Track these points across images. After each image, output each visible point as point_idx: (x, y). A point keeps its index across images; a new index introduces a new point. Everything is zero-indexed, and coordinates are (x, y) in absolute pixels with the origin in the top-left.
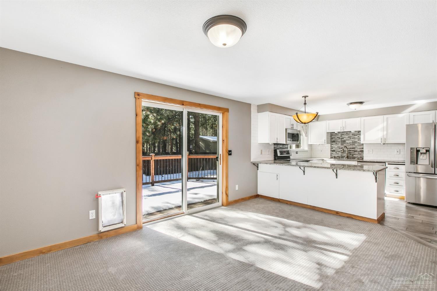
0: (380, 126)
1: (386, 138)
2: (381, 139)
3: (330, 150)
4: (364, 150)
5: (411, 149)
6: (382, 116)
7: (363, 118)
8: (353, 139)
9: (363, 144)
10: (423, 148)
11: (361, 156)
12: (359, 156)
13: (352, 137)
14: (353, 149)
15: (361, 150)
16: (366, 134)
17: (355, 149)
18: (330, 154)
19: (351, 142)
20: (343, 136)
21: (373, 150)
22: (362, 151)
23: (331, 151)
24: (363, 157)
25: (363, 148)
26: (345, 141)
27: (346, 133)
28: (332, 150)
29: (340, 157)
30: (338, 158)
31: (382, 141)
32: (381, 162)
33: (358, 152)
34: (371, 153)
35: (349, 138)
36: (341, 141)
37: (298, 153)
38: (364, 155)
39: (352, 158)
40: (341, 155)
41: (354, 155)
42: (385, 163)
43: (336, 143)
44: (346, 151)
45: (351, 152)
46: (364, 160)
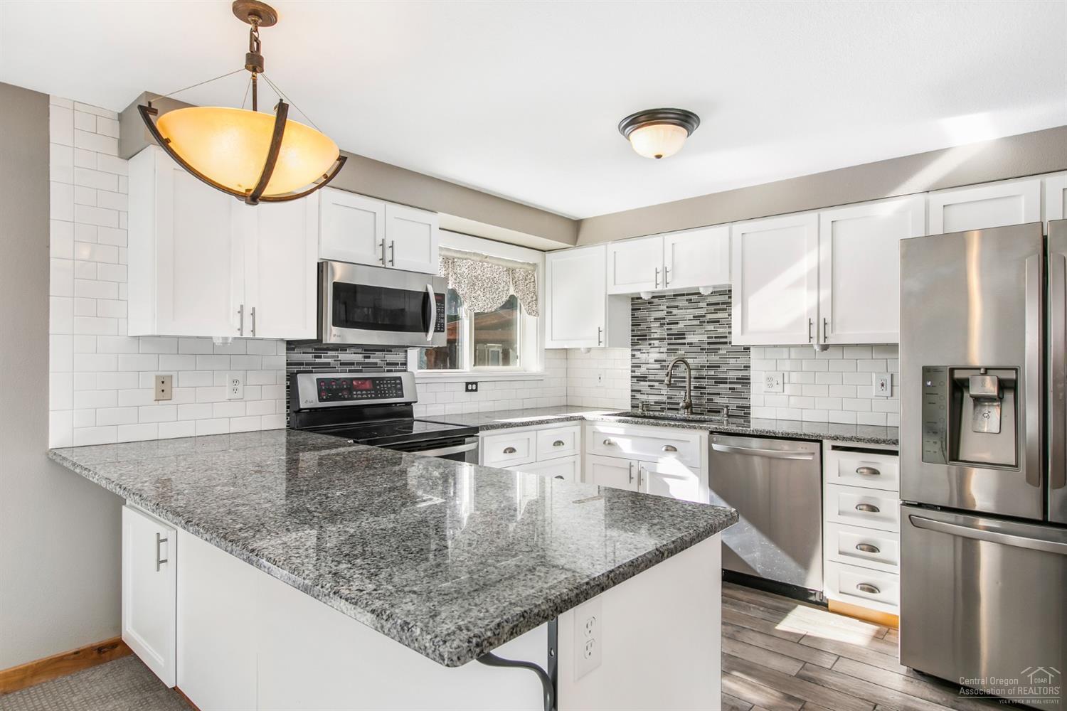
0: (807, 263)
1: (829, 321)
2: (810, 324)
3: (629, 374)
4: (753, 374)
5: (928, 372)
6: (812, 216)
7: (739, 228)
8: (711, 327)
9: (747, 348)
10: (986, 369)
11: (741, 403)
12: (733, 404)
13: (709, 316)
14: (712, 373)
15: (741, 374)
16: (753, 302)
17: (720, 370)
18: (629, 393)
19: (704, 337)
20: (675, 311)
21: (786, 374)
22: (745, 381)
23: (632, 377)
24: (749, 407)
25: (747, 367)
26: (681, 335)
27: (686, 297)
28: (636, 374)
29: (663, 406)
30: (658, 408)
31: (814, 334)
32: (803, 437)
33: (730, 383)
34: (780, 388)
35: (697, 322)
36: (668, 335)
37: (476, 390)
38: (752, 396)
39: (708, 411)
40: (668, 398)
41: (716, 399)
42: (821, 442)
43: (650, 344)
44: (685, 381)
45: (705, 382)
46: (751, 420)
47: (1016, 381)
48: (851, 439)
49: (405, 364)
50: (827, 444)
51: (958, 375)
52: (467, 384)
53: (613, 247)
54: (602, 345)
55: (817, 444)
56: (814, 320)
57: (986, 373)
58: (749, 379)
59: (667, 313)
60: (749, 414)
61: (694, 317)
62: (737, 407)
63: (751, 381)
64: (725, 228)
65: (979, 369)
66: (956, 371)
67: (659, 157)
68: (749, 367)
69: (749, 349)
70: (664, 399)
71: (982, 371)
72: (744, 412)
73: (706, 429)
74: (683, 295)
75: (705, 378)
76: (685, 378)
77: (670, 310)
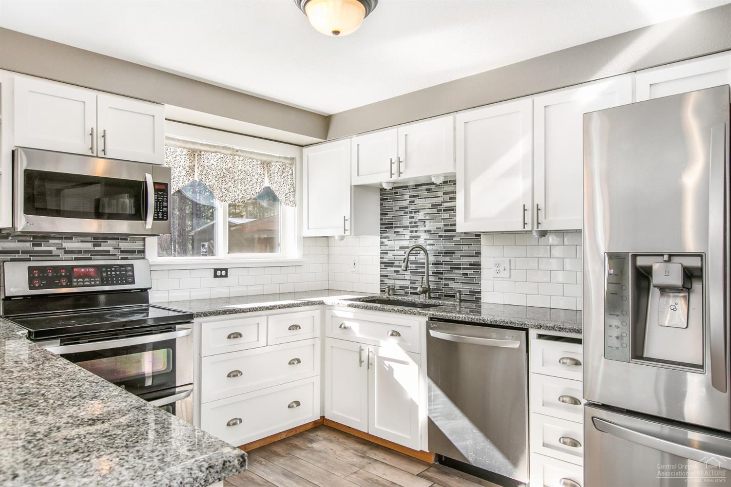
1: (541, 206)
2: (525, 210)
3: (379, 260)
4: (483, 260)
6: (527, 101)
7: (461, 118)
8: (446, 215)
9: (478, 235)
10: (670, 256)
11: (473, 288)
12: (467, 288)
13: (445, 205)
14: (447, 259)
15: (472, 260)
16: (476, 187)
17: (455, 256)
18: (378, 278)
19: (441, 225)
20: (417, 201)
21: (513, 260)
22: (477, 266)
23: (381, 263)
24: (480, 293)
25: (478, 254)
27: (425, 187)
28: (384, 260)
29: (407, 290)
30: (403, 292)
31: (528, 220)
32: (509, 324)
33: (464, 269)
34: (506, 274)
35: (435, 211)
36: (411, 223)
37: (226, 276)
38: (483, 282)
39: (445, 296)
40: (411, 283)
41: (452, 285)
42: (527, 330)
43: (395, 232)
44: (424, 267)
45: (441, 268)
46: (482, 304)
47: (701, 269)
48: (553, 328)
49: (143, 252)
50: (533, 333)
51: (641, 262)
52: (216, 270)
53: (356, 140)
54: (347, 233)
55: (524, 333)
56: (529, 206)
57: (669, 261)
58: (480, 265)
59: (410, 202)
60: (480, 298)
61: (432, 205)
62: (470, 292)
63: (482, 267)
64: (450, 118)
65: (662, 255)
66: (638, 258)
67: (336, 33)
68: (480, 253)
69: (479, 235)
70: (407, 283)
71: (666, 258)
72: (475, 297)
73: (425, 315)
74: (423, 185)
75: (442, 264)
76: (424, 264)
77: (412, 199)
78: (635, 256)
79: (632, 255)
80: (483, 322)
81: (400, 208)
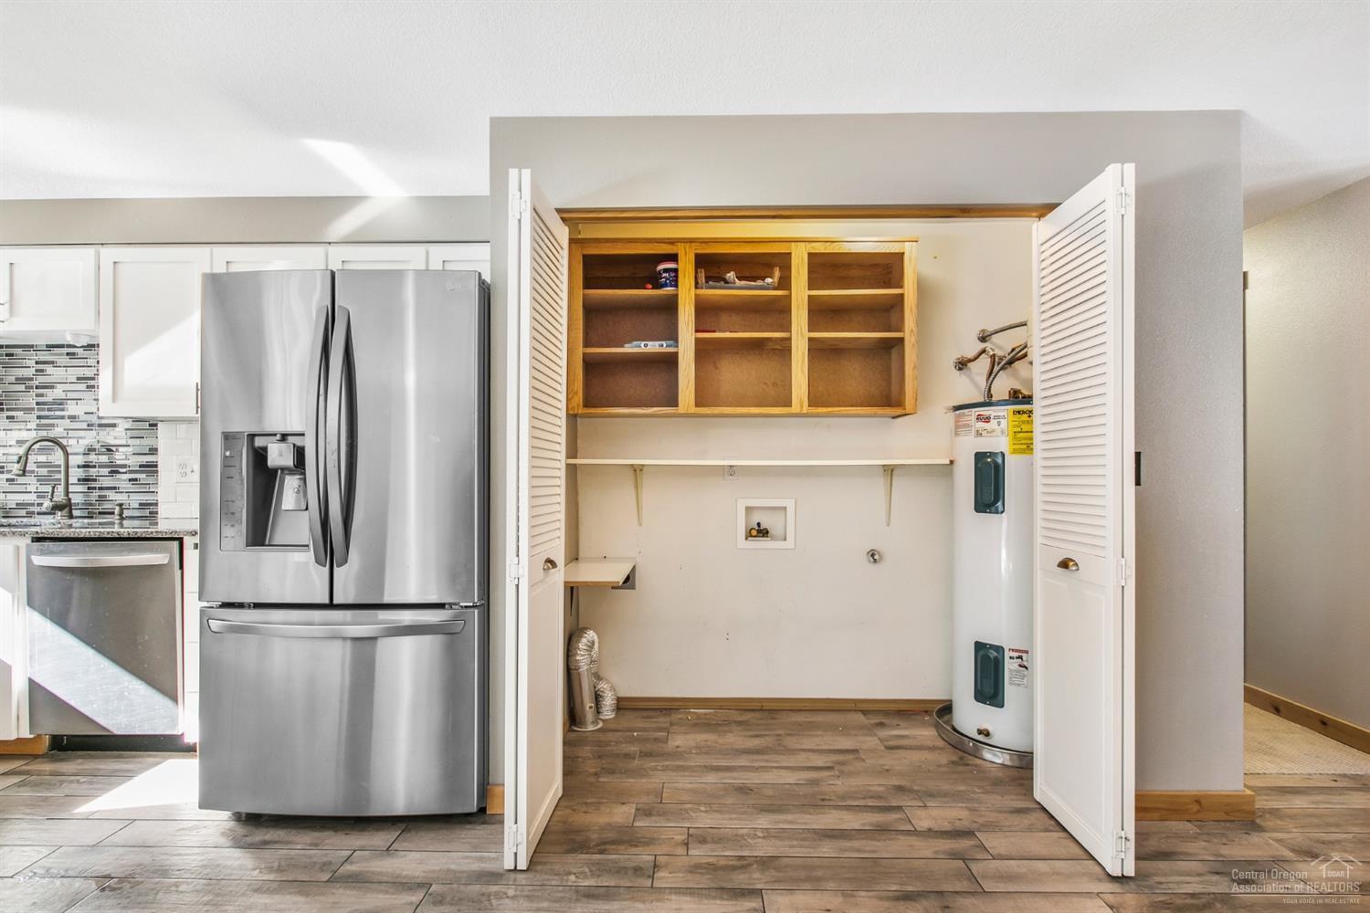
2: (198, 390)
4: (161, 459)
5: (228, 437)
7: (109, 254)
9: (153, 424)
11: (145, 498)
12: (132, 500)
14: (105, 458)
15: (145, 459)
17: (115, 454)
20: (49, 369)
22: (151, 468)
24: (156, 504)
25: (153, 451)
26: (58, 405)
27: (66, 350)
30: (23, 513)
32: (143, 536)
33: (131, 472)
34: (193, 477)
35: (83, 387)
36: (38, 404)
38: (160, 490)
39: (100, 513)
40: (38, 497)
41: (111, 495)
42: (181, 540)
43: (8, 418)
44: (60, 472)
45: (93, 472)
46: (159, 521)
50: (191, 542)
51: (259, 442)
55: (176, 544)
57: (282, 441)
58: (156, 466)
59: (37, 371)
60: (157, 513)
62: (140, 504)
63: (159, 469)
64: (90, 251)
65: (275, 435)
66: (257, 439)
68: (156, 450)
69: (156, 425)
70: (32, 498)
71: (278, 437)
72: (149, 511)
74: (62, 346)
75: (95, 467)
76: (59, 466)
77: (40, 367)
78: (252, 437)
79: (248, 435)
80: (117, 536)
81: (17, 379)
